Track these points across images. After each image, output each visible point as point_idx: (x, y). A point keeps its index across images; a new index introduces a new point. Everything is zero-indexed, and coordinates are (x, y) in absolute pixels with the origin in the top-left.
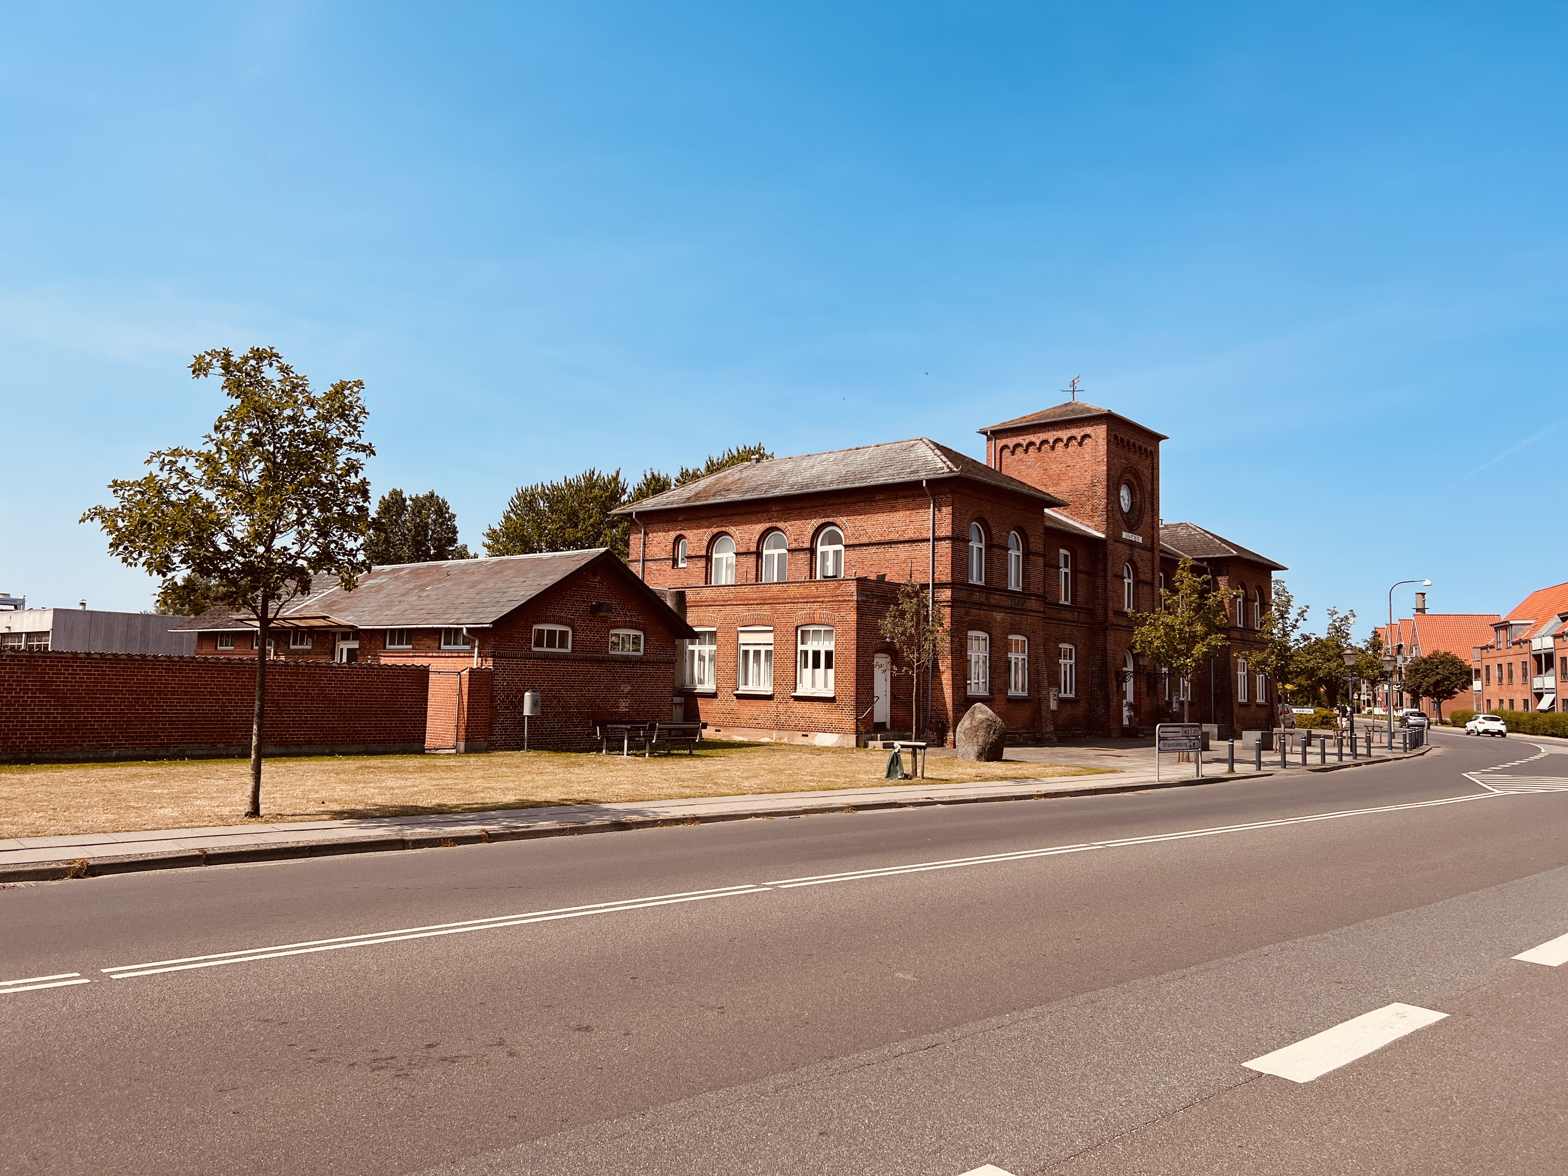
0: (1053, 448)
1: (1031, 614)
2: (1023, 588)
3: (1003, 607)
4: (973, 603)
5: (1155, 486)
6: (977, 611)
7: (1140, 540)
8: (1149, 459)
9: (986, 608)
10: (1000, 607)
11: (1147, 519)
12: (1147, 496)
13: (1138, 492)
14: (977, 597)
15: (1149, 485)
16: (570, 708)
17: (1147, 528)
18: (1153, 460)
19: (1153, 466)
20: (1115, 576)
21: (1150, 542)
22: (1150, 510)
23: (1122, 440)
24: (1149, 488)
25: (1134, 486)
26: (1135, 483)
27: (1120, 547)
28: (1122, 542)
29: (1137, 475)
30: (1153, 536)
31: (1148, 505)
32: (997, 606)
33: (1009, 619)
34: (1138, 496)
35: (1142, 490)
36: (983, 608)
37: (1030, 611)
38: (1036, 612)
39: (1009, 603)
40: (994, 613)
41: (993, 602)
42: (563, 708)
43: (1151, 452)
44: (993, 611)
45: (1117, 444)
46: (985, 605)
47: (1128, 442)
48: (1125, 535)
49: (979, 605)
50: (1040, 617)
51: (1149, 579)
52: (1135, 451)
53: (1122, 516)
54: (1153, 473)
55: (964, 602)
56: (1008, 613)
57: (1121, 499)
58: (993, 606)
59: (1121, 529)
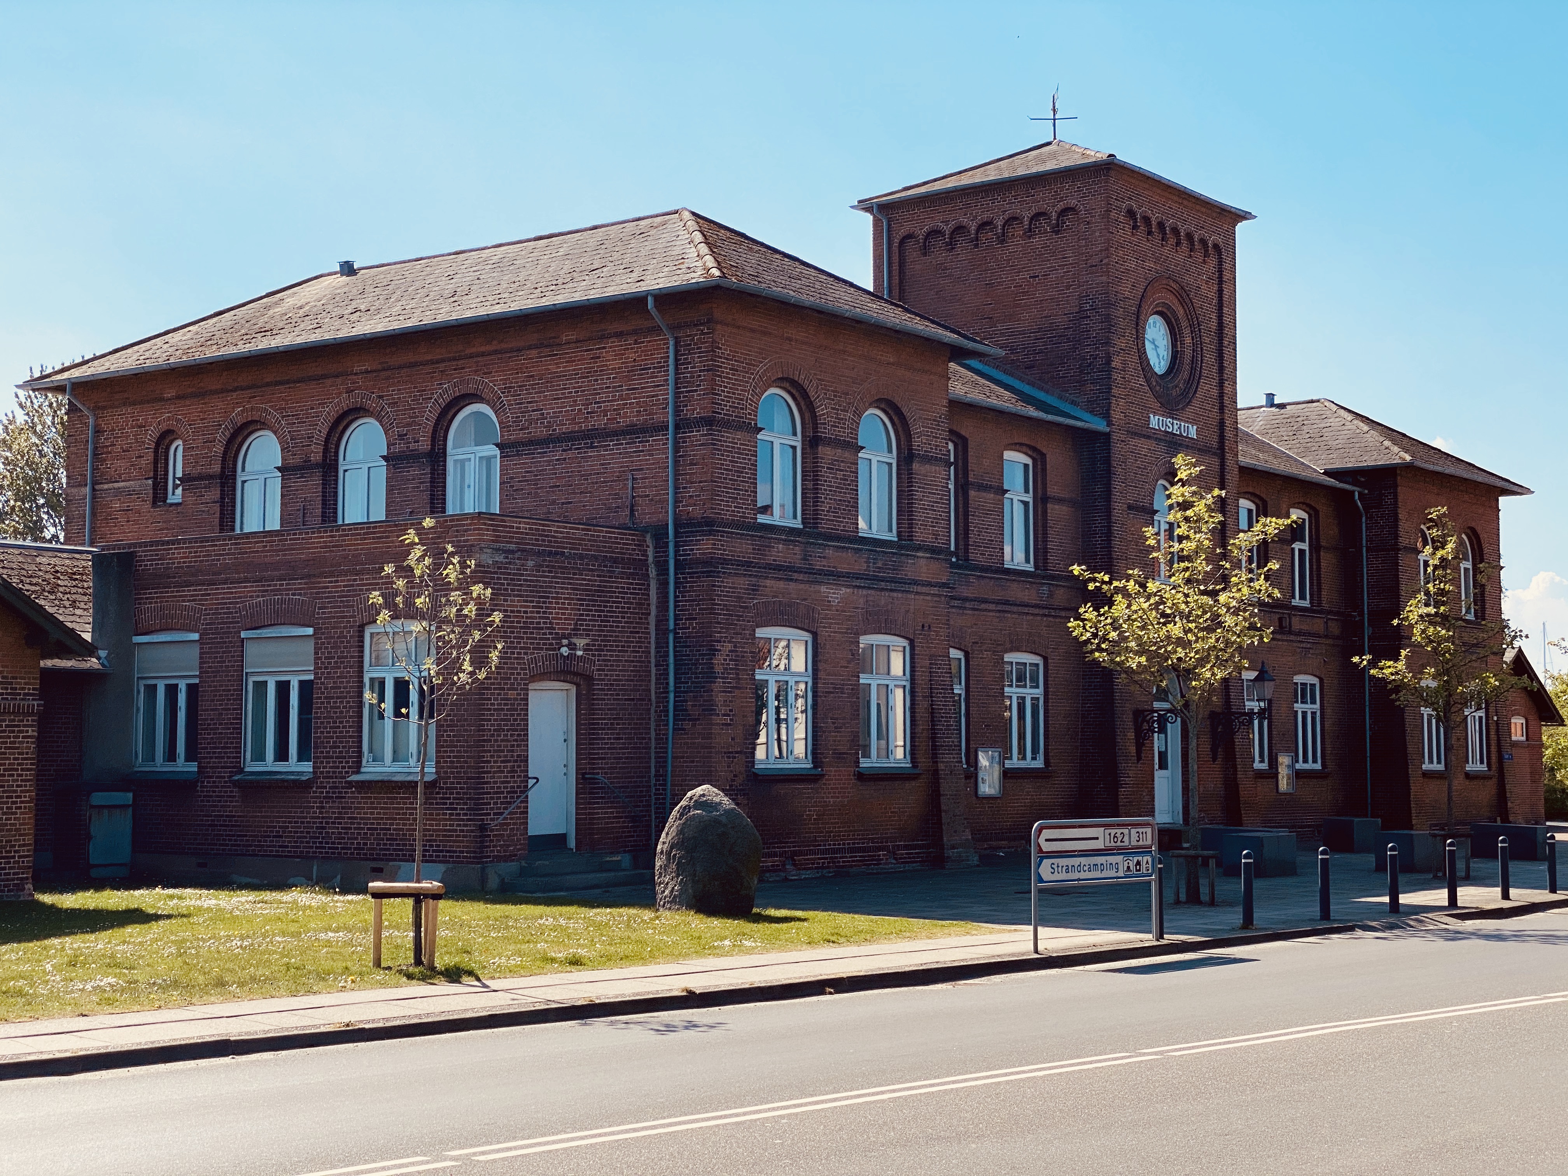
0: (1002, 239)
1: (915, 588)
2: (899, 534)
3: (848, 575)
4: (769, 566)
5: (1226, 319)
6: (781, 584)
7: (1191, 431)
8: (1212, 262)
9: (801, 577)
10: (839, 575)
11: (1207, 387)
12: (1207, 340)
13: (1187, 332)
14: (779, 552)
15: (1214, 316)
17: (1208, 407)
18: (1220, 262)
19: (1220, 277)
20: (1130, 507)
21: (1216, 438)
22: (1215, 369)
23: (1147, 220)
24: (1214, 324)
25: (1177, 320)
26: (1181, 312)
27: (1144, 446)
28: (1149, 437)
29: (1183, 295)
30: (1222, 424)
31: (1210, 358)
32: (831, 574)
33: (861, 601)
34: (1188, 340)
35: (1195, 326)
36: (796, 576)
37: (915, 583)
38: (930, 584)
39: (860, 566)
40: (823, 589)
41: (819, 564)
43: (1216, 246)
44: (820, 583)
45: (1135, 227)
46: (799, 571)
47: (1161, 225)
48: (1155, 421)
49: (785, 571)
50: (939, 596)
52: (1178, 244)
53: (1148, 381)
54: (1220, 291)
55: (749, 564)
56: (859, 587)
57: (1148, 346)
58: (820, 572)
59: (1147, 410)
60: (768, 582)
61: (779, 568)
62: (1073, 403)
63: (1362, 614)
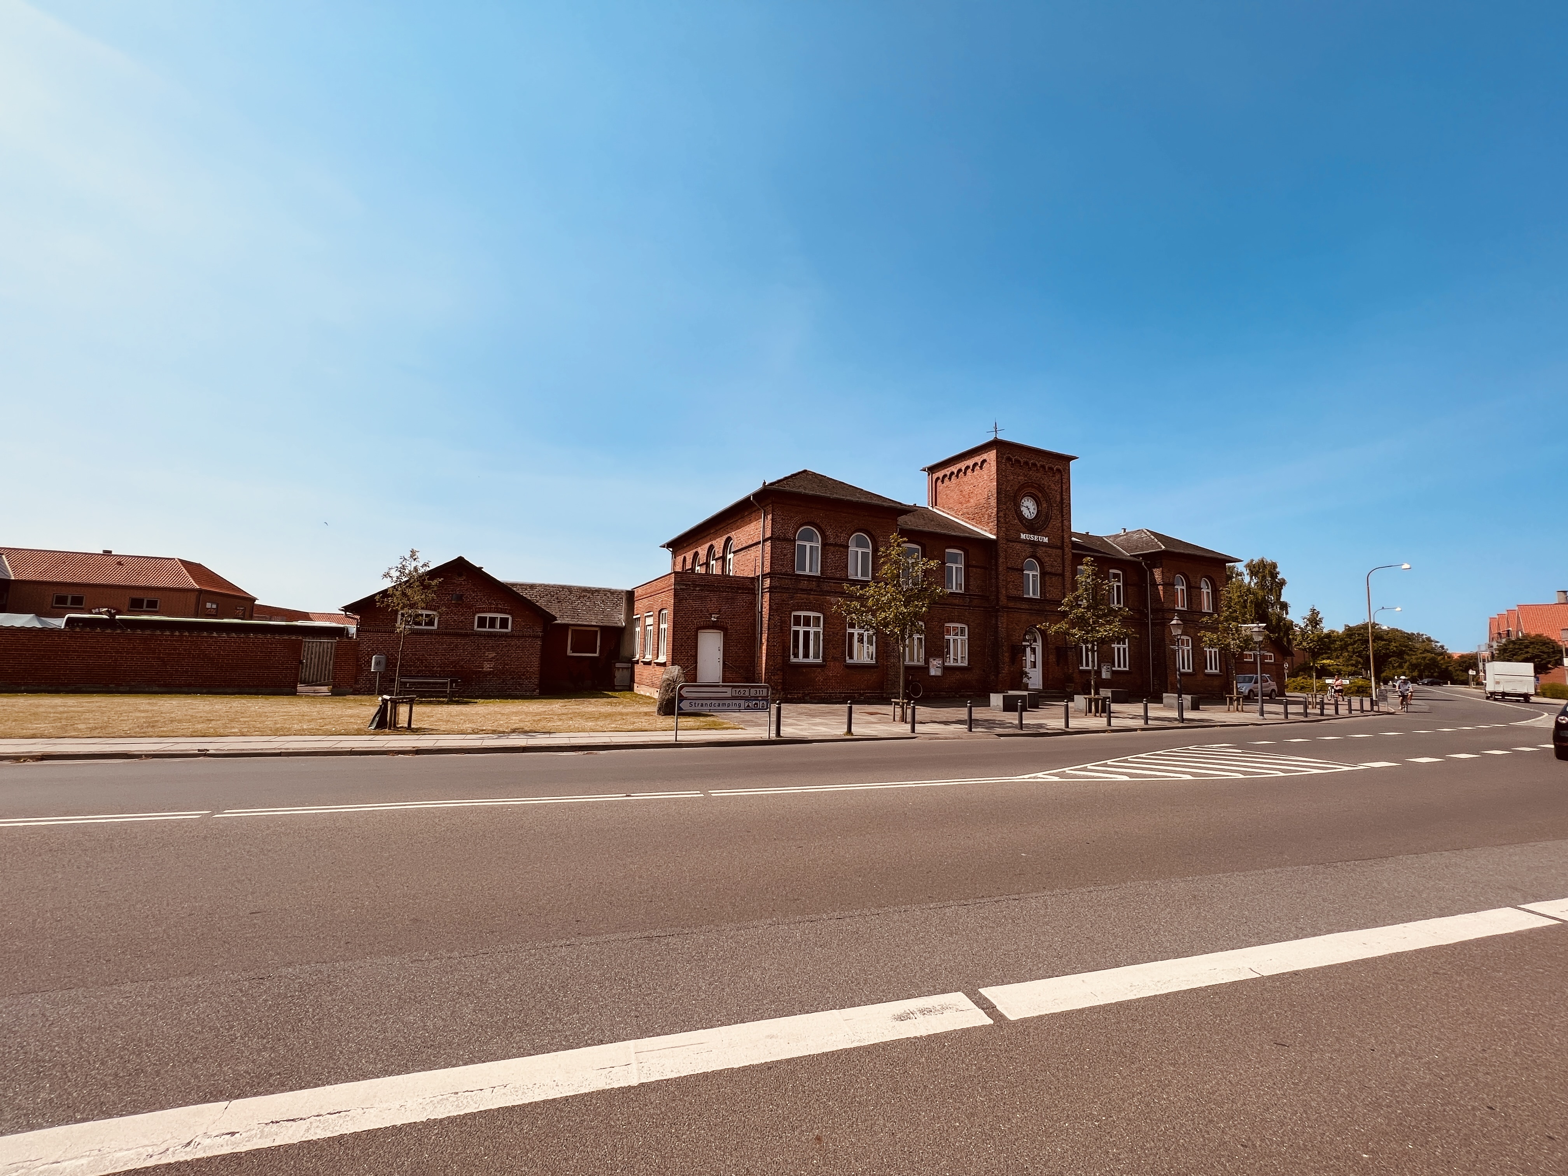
0: (965, 473)
3: (841, 592)
4: (799, 589)
5: (1065, 497)
6: (805, 596)
7: (1046, 540)
8: (1056, 476)
10: (836, 592)
11: (1056, 523)
12: (1056, 505)
13: (1046, 503)
14: (809, 585)
15: (1060, 496)
16: (434, 667)
17: (1055, 531)
18: (1061, 476)
19: (1062, 481)
20: (1010, 568)
21: (1058, 542)
22: (1060, 516)
23: (1018, 461)
24: (1058, 499)
25: (1038, 498)
26: (1040, 495)
27: (1018, 546)
28: (1020, 542)
29: (1043, 490)
30: (1063, 536)
31: (1057, 512)
34: (1046, 506)
35: (1049, 500)
36: (813, 593)
40: (828, 597)
41: (828, 589)
42: (426, 667)
43: (1060, 470)
45: (1012, 464)
46: (815, 591)
47: (1026, 463)
48: (1023, 536)
49: (808, 591)
51: (1060, 571)
52: (1036, 469)
53: (1020, 521)
54: (1062, 487)
55: (789, 589)
56: (847, 597)
57: (1021, 508)
59: (1019, 532)
60: (799, 595)
61: (804, 590)
62: (986, 531)
63: (1148, 610)
